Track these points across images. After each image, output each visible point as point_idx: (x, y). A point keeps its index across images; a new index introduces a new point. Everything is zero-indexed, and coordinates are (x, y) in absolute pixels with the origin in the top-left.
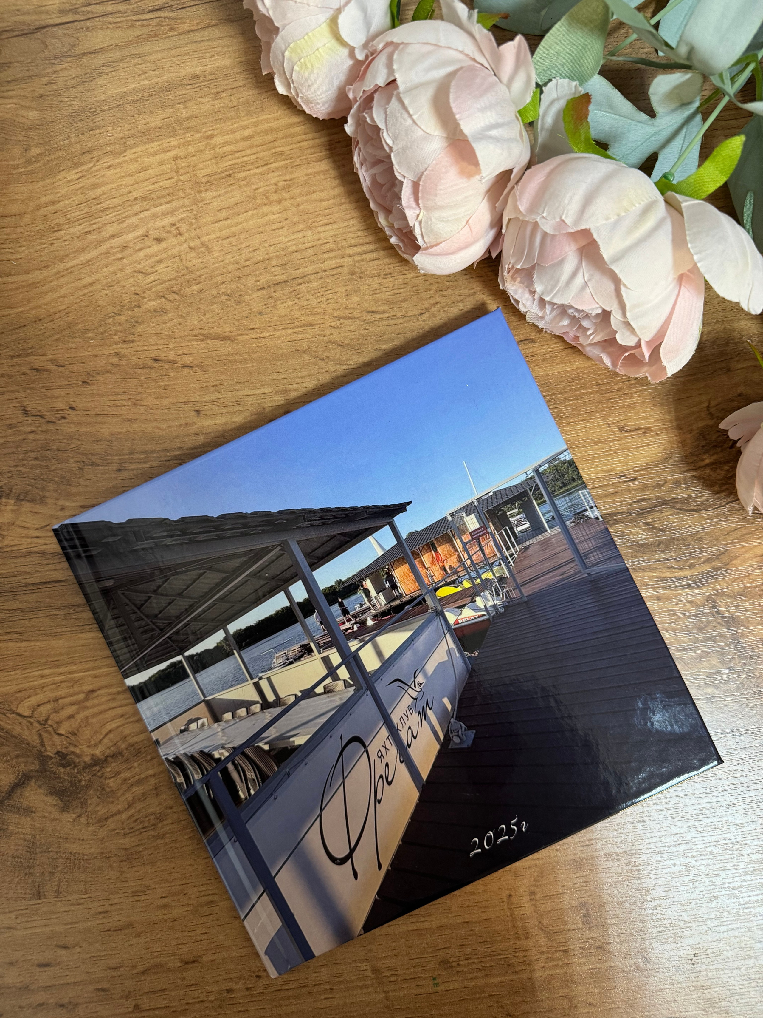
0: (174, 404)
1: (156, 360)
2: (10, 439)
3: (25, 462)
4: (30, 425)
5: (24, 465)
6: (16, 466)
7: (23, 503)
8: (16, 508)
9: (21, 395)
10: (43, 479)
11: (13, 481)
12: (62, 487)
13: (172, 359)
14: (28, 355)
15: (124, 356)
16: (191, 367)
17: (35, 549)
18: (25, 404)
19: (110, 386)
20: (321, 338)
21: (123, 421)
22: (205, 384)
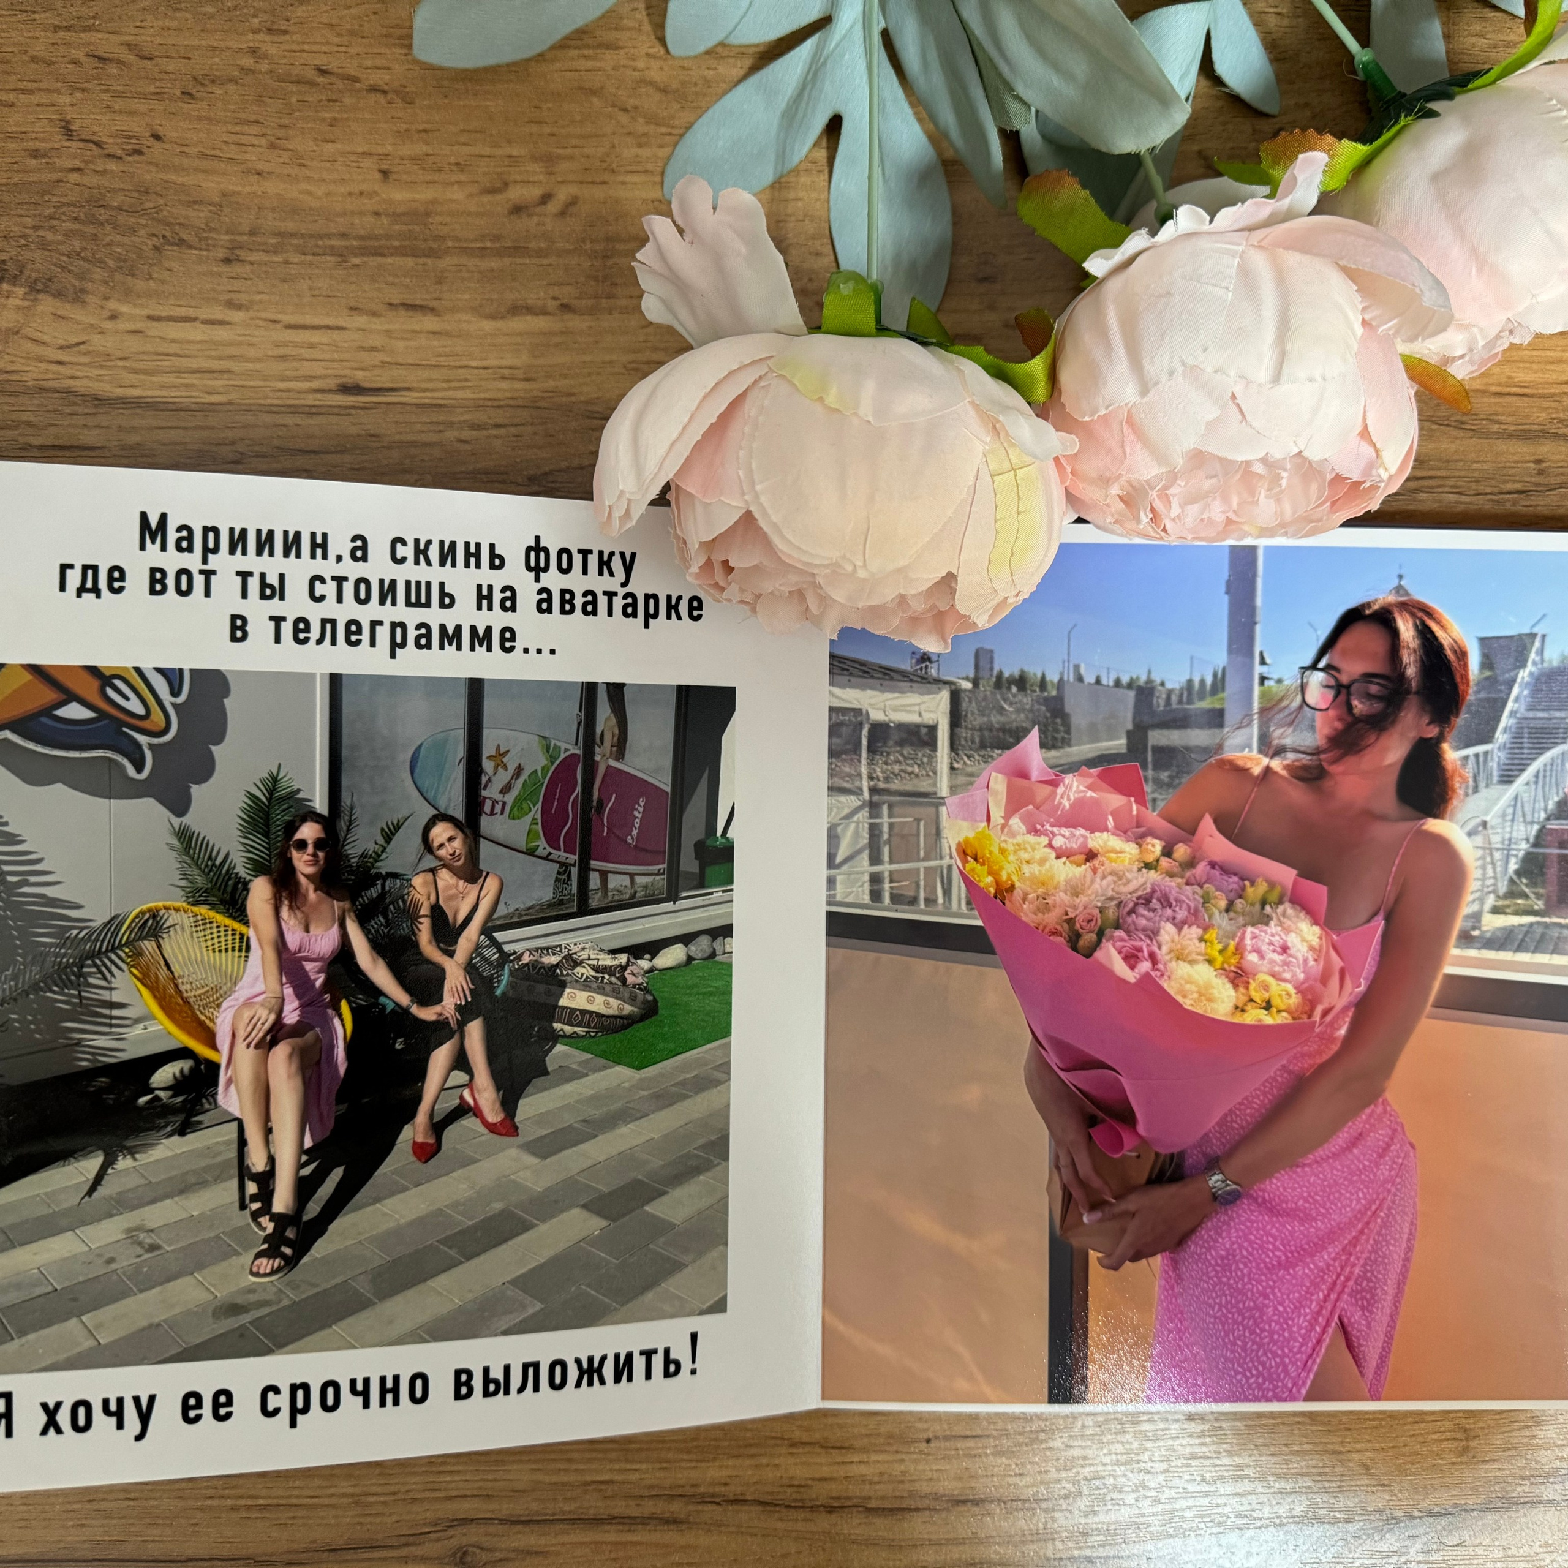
0: (344, 153)
1: (323, 72)
2: (33, 178)
3: (55, 223)
4: (75, 156)
5: (52, 228)
6: (35, 228)
7: (40, 296)
8: (27, 303)
9: (64, 99)
10: (83, 259)
11: (27, 255)
12: (118, 276)
13: (353, 73)
14: (87, 29)
15: (266, 56)
16: (385, 92)
17: (51, 384)
18: (69, 117)
19: (232, 107)
20: (629, 72)
21: (247, 172)
22: (405, 126)
